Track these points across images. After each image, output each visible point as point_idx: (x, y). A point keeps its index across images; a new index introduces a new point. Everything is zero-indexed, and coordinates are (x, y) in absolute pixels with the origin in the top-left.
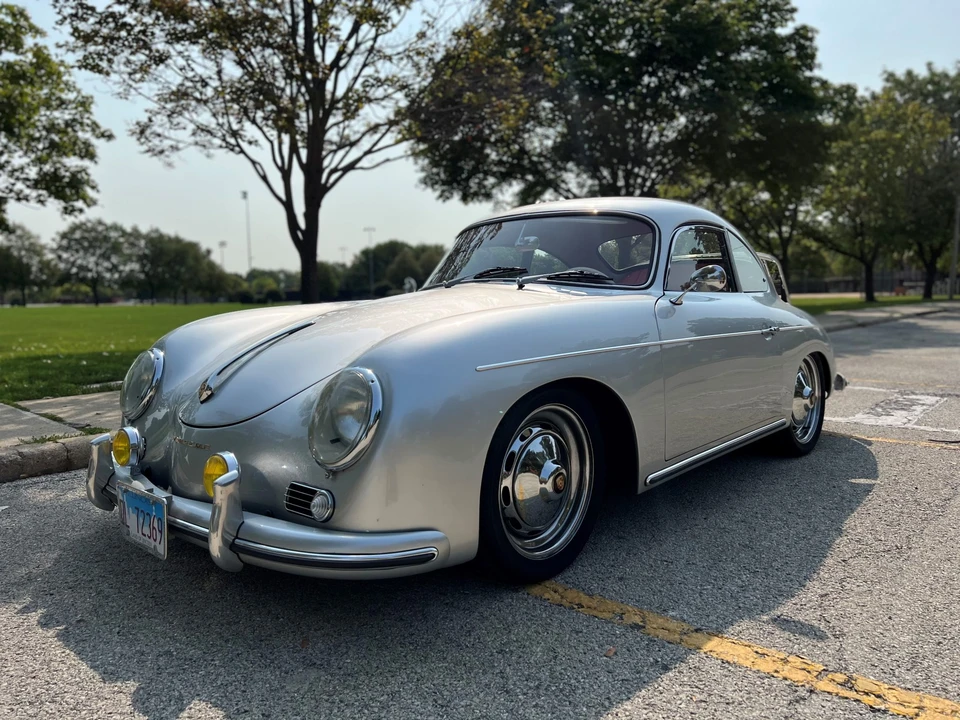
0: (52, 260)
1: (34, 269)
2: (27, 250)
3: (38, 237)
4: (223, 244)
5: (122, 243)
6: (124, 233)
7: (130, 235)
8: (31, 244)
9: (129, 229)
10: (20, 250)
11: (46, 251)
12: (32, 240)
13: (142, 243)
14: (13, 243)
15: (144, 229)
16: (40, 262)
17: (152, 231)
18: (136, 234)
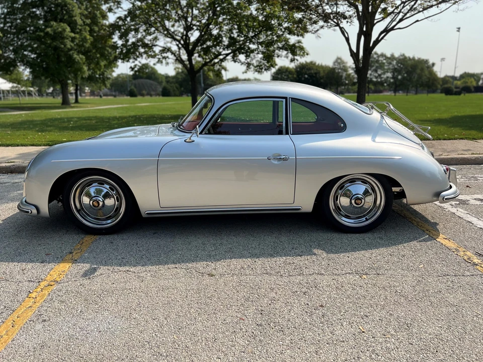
0: (352, 73)
1: (343, 78)
2: (341, 69)
3: (347, 63)
4: (443, 59)
5: (384, 63)
6: (387, 58)
7: (389, 58)
8: (344, 66)
9: (389, 55)
10: (339, 69)
11: (349, 69)
12: (344, 64)
13: (395, 62)
14: (337, 66)
15: (397, 55)
16: (346, 74)
17: (401, 56)
18: (392, 58)
